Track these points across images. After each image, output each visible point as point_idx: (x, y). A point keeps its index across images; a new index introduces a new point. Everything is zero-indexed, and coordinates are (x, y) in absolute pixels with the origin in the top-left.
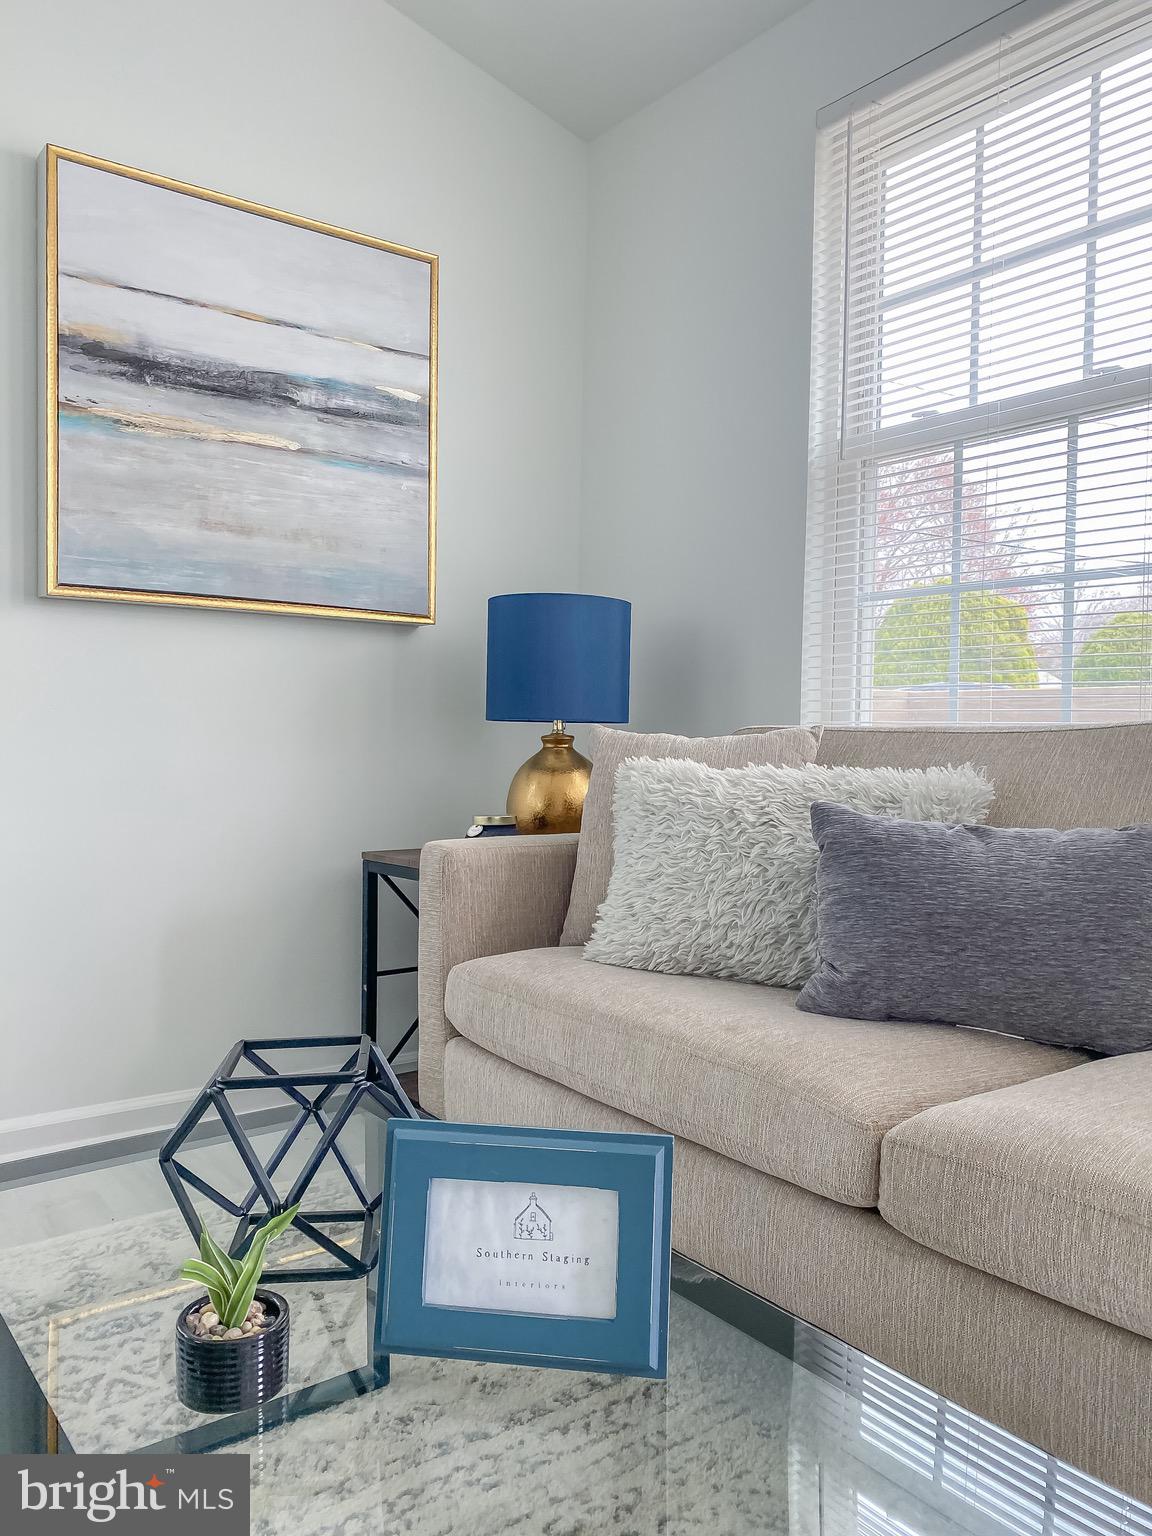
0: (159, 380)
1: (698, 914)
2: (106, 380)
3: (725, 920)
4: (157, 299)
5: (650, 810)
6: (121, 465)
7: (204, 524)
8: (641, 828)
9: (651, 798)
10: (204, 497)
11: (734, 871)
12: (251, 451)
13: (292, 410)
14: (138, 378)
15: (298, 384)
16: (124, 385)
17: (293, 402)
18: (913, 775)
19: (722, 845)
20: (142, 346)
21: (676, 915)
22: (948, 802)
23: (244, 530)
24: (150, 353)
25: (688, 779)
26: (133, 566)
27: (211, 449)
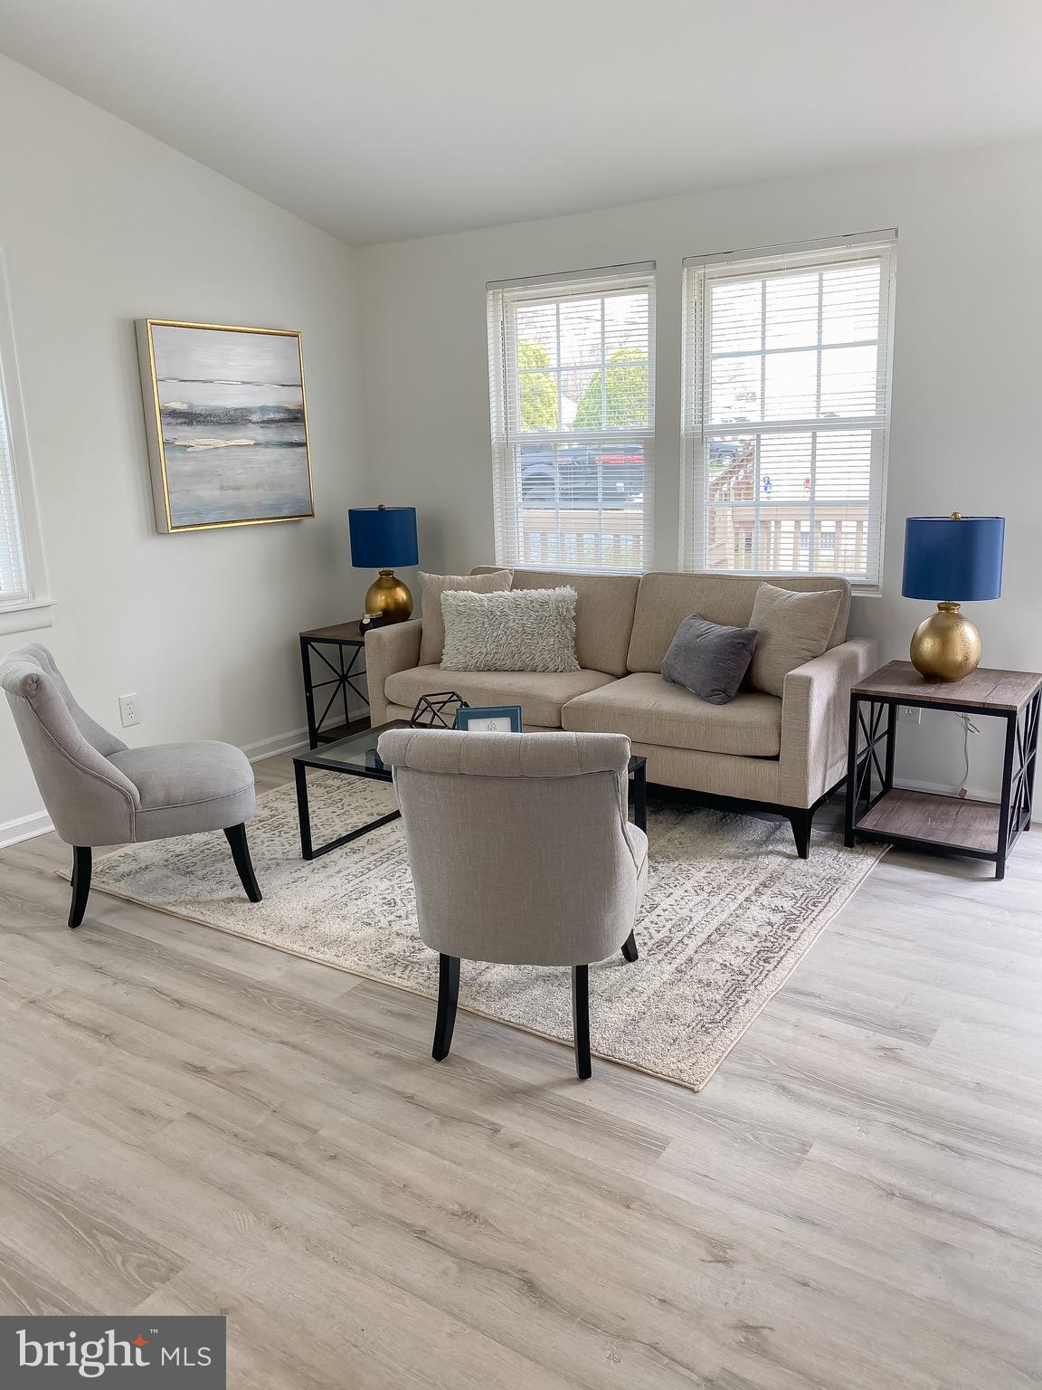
0: (199, 422)
1: (484, 650)
2: (180, 427)
3: (494, 651)
4: (196, 383)
5: (460, 613)
6: (189, 467)
7: (222, 488)
8: (457, 619)
9: (459, 608)
10: (221, 475)
11: (495, 634)
12: (236, 448)
13: (250, 425)
14: (190, 423)
15: (250, 411)
16: (185, 428)
17: (250, 421)
18: (550, 591)
19: (490, 624)
20: (191, 406)
21: (476, 651)
22: (563, 601)
23: (237, 488)
24: (194, 411)
25: (473, 600)
26: (198, 514)
27: (221, 451)
